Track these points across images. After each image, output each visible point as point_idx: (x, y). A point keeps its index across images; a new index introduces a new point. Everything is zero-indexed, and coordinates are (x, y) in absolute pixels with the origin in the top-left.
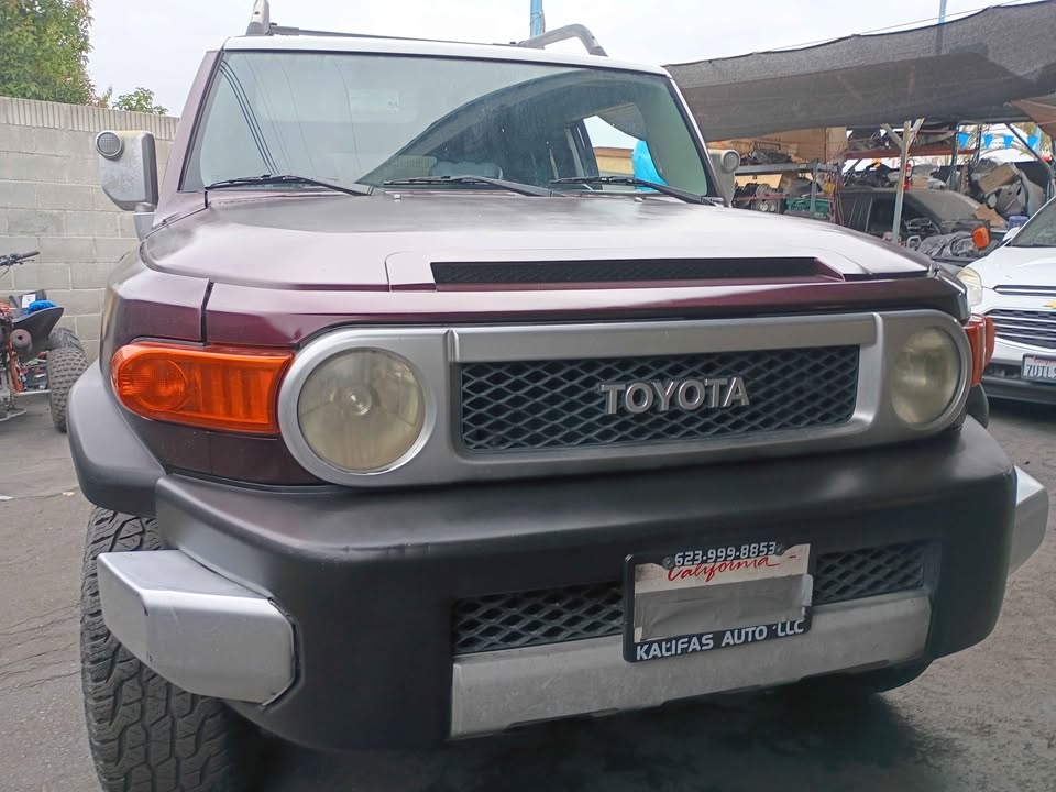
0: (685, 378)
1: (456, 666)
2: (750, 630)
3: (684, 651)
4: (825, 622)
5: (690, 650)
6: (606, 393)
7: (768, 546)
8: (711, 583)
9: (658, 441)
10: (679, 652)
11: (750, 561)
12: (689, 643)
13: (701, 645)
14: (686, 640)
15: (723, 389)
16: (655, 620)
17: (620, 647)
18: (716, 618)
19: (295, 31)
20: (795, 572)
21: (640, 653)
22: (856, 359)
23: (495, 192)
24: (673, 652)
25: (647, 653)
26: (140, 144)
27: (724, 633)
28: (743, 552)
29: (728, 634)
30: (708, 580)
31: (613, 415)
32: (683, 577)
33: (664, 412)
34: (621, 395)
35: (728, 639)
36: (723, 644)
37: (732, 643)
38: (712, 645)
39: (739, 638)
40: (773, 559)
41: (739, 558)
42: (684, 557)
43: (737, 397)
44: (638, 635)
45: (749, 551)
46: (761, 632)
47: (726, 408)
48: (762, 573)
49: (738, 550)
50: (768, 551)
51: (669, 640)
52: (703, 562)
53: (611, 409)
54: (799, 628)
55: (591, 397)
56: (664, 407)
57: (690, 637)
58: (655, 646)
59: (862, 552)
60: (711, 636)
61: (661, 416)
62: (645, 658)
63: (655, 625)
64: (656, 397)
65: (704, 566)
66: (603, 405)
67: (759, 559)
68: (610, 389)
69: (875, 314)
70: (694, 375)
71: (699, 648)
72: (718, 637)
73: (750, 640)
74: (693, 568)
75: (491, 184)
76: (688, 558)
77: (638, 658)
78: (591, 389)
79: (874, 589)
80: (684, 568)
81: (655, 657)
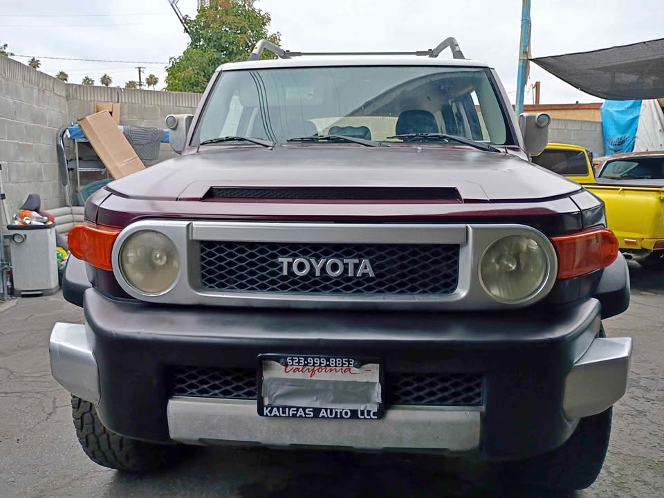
0: (331, 258)
1: (170, 401)
2: (339, 411)
3: (294, 416)
4: (397, 415)
5: (298, 415)
6: (282, 263)
7: (348, 361)
8: (313, 378)
9: (315, 293)
10: (291, 415)
11: (338, 369)
12: (297, 411)
13: (305, 414)
14: (295, 409)
15: (356, 266)
16: (277, 394)
17: (255, 407)
18: (317, 400)
19: (299, 54)
20: (371, 380)
21: (266, 411)
22: (457, 254)
23: (343, 144)
24: (287, 415)
25: (270, 412)
26: (184, 121)
27: (321, 409)
28: (331, 362)
29: (323, 410)
30: (311, 376)
31: (285, 276)
32: (294, 372)
33: (318, 277)
34: (290, 265)
35: (323, 413)
36: (320, 416)
37: (326, 416)
38: (312, 415)
39: (331, 414)
40: (354, 370)
41: (329, 365)
42: (293, 360)
43: (365, 271)
44: (266, 402)
45: (336, 362)
46: (346, 413)
47: (359, 277)
48: (347, 377)
49: (328, 360)
50: (349, 364)
51: (284, 408)
52: (305, 365)
53: (285, 273)
54: (374, 415)
55: (274, 265)
56: (318, 273)
57: (298, 408)
58: (275, 409)
59: (432, 375)
60: (311, 409)
61: (317, 279)
62: (269, 414)
63: (277, 397)
64: (312, 266)
65: (307, 367)
66: (281, 270)
67: (344, 368)
68: (284, 260)
69: (468, 225)
70: (337, 256)
71: (304, 416)
72: (317, 411)
73: (339, 416)
74: (301, 368)
75: (345, 139)
76: (295, 361)
77: (265, 414)
78: (274, 260)
79: (442, 401)
80: (295, 367)
81: (275, 416)
